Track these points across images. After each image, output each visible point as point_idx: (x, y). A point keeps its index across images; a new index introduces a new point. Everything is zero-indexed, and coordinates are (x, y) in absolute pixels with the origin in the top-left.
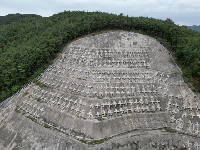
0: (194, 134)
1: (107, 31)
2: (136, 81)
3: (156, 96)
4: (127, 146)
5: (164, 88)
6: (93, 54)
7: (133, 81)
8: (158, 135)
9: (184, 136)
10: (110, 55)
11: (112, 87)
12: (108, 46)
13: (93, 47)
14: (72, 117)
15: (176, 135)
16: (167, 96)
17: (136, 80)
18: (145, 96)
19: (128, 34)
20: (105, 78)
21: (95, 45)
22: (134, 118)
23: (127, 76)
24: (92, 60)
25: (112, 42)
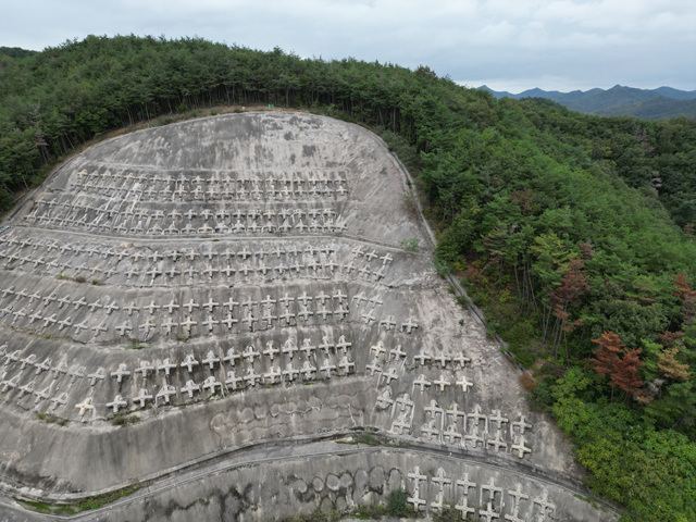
0: (439, 442)
1: (216, 108)
2: (285, 279)
3: (342, 327)
4: (202, 508)
5: (371, 297)
6: (151, 190)
7: (275, 281)
8: (321, 456)
9: (408, 454)
10: (211, 191)
11: (191, 304)
12: (213, 162)
14: (17, 419)
15: (385, 452)
16: (377, 323)
17: (287, 276)
18: (305, 330)
19: (288, 118)
20: (175, 274)
22: (254, 406)
23: (260, 262)
24: (144, 211)
25: (230, 146)
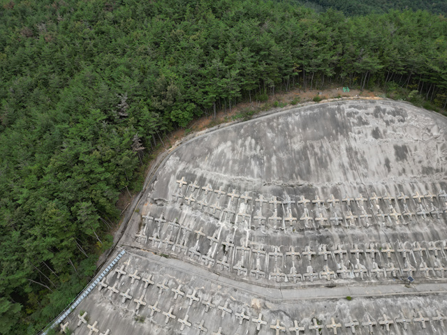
6: (259, 215)
10: (321, 218)
12: (309, 171)
13: (252, 174)
19: (371, 110)
21: (261, 164)
25: (321, 148)
